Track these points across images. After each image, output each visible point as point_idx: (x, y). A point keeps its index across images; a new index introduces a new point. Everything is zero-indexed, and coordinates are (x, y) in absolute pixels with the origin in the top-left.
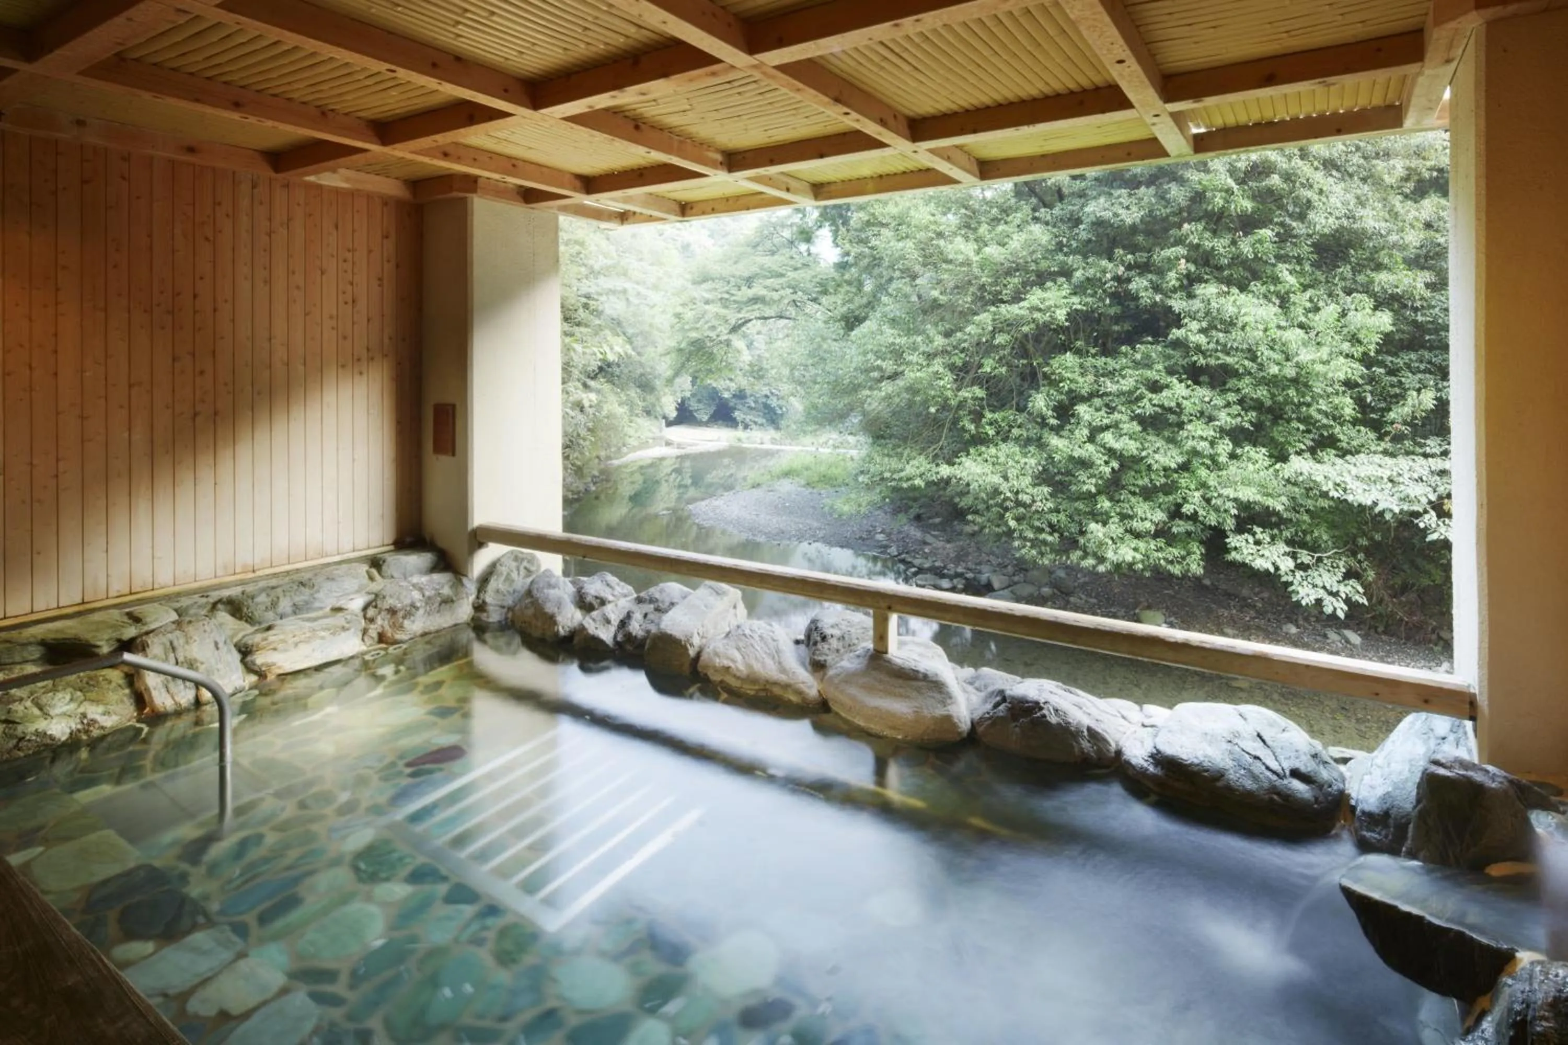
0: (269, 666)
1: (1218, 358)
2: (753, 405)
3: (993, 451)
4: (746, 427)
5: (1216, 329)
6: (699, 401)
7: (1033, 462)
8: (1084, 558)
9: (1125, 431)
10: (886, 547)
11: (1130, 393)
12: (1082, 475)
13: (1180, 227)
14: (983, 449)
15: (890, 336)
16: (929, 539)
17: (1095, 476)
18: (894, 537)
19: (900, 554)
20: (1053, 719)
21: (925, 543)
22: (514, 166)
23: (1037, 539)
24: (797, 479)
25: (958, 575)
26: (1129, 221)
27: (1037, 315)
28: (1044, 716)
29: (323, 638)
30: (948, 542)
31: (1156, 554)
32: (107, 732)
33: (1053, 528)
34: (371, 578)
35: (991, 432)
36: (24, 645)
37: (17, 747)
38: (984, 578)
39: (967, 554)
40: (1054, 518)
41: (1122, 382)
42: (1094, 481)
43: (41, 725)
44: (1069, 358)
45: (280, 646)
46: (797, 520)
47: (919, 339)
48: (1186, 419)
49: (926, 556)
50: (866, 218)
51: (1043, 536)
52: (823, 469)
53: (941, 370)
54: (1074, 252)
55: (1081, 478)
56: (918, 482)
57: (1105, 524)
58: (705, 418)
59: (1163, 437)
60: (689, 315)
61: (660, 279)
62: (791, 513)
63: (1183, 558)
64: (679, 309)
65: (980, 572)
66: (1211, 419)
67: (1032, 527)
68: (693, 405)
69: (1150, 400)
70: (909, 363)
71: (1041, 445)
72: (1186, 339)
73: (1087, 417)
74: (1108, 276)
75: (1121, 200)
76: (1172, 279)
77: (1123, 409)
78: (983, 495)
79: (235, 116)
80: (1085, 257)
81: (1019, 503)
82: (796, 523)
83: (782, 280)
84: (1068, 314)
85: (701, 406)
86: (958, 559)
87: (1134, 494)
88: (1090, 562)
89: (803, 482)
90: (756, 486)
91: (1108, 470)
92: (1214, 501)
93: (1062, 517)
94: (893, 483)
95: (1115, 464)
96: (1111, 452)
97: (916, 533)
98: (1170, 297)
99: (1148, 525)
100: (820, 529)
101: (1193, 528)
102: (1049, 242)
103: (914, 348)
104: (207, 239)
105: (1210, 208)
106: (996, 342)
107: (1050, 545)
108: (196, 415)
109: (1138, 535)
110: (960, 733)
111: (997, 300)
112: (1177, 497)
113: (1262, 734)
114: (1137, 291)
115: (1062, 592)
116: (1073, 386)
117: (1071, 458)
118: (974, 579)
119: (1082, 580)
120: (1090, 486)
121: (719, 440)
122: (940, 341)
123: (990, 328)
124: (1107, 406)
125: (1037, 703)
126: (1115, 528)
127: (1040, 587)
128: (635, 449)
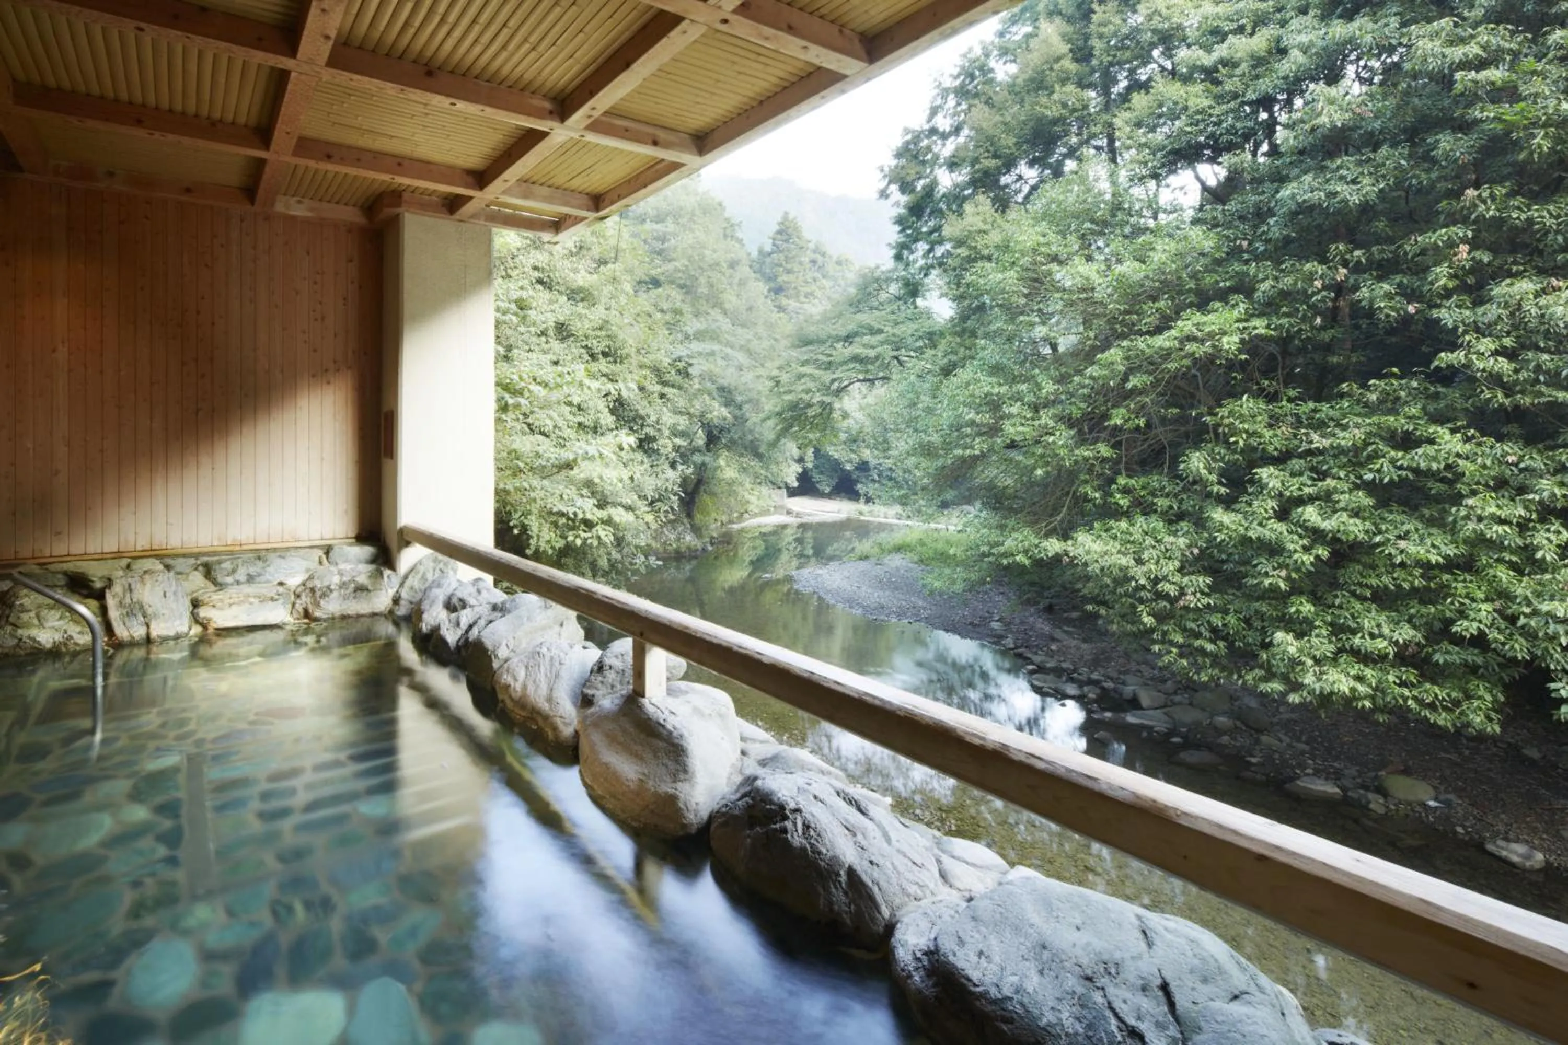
0: (209, 620)
1: (1541, 394)
2: (876, 478)
3: (1124, 525)
4: (868, 500)
5: (1537, 348)
6: (822, 473)
7: (1182, 542)
8: (1267, 679)
9: (1342, 505)
10: (1001, 637)
11: (1356, 450)
12: (1264, 565)
13: (1457, 194)
14: (1112, 523)
15: (989, 385)
16: (1058, 634)
17: (1287, 567)
18: (1014, 628)
19: (1016, 647)
20: (797, 840)
21: (1053, 639)
22: (399, 164)
23: (1189, 646)
24: (909, 555)
25: (1091, 682)
26: (1355, 199)
27: (1191, 347)
28: (785, 831)
29: (251, 604)
30: (1085, 641)
31: (1397, 690)
32: (78, 648)
33: (1216, 634)
34: (320, 563)
35: (1124, 502)
36: (54, 573)
37: (18, 645)
38: (1128, 690)
39: (1109, 659)
40: (1217, 620)
41: (1341, 435)
42: (1283, 573)
43: (34, 632)
44: (1247, 404)
45: (219, 604)
46: (901, 596)
47: (1024, 387)
48: (1465, 490)
49: (1051, 654)
50: (966, 253)
51: (1197, 643)
52: (940, 546)
53: (1052, 423)
54: (1257, 258)
55: (1261, 568)
56: (1020, 558)
57: (1299, 636)
58: (827, 490)
59: (1421, 518)
60: (785, 378)
61: (749, 341)
62: (896, 589)
63: (1457, 703)
64: (775, 373)
65: (1124, 683)
66: (1522, 490)
67: (1184, 630)
68: (816, 477)
69: (1393, 462)
70: (1010, 416)
71: (1200, 522)
72: (1468, 366)
73: (1274, 483)
74: (1318, 284)
75: (1343, 172)
76: (1441, 275)
77: (1342, 474)
78: (1108, 581)
79: (141, 133)
80: (1278, 263)
81: (1160, 596)
82: (899, 600)
83: (880, 337)
84: (1242, 341)
85: (823, 478)
86: (1095, 663)
87: (1362, 599)
88: (1276, 686)
89: (916, 558)
90: (864, 558)
91: (1308, 559)
92: (1522, 621)
93: (1231, 619)
94: (991, 559)
95: (1323, 552)
96: (1316, 535)
97: (1043, 626)
98: (1439, 306)
99: (1381, 644)
100: (925, 608)
101: (1479, 660)
102: (1218, 248)
103: (1018, 398)
104: (207, 265)
105: (1522, 156)
106: (1129, 385)
107: (1214, 657)
108: (198, 410)
109: (1365, 658)
110: (684, 826)
111: (1131, 332)
112: (1448, 607)
113: (1173, 987)
114: (1372, 301)
115: (1247, 726)
116: (1254, 442)
117: (1245, 541)
118: (1115, 690)
119: (1286, 716)
120: (1277, 579)
121: (839, 512)
122: (1049, 387)
123: (1122, 368)
124: (1313, 469)
125: (782, 807)
126: (1321, 644)
127: (1212, 716)
128: (756, 515)
